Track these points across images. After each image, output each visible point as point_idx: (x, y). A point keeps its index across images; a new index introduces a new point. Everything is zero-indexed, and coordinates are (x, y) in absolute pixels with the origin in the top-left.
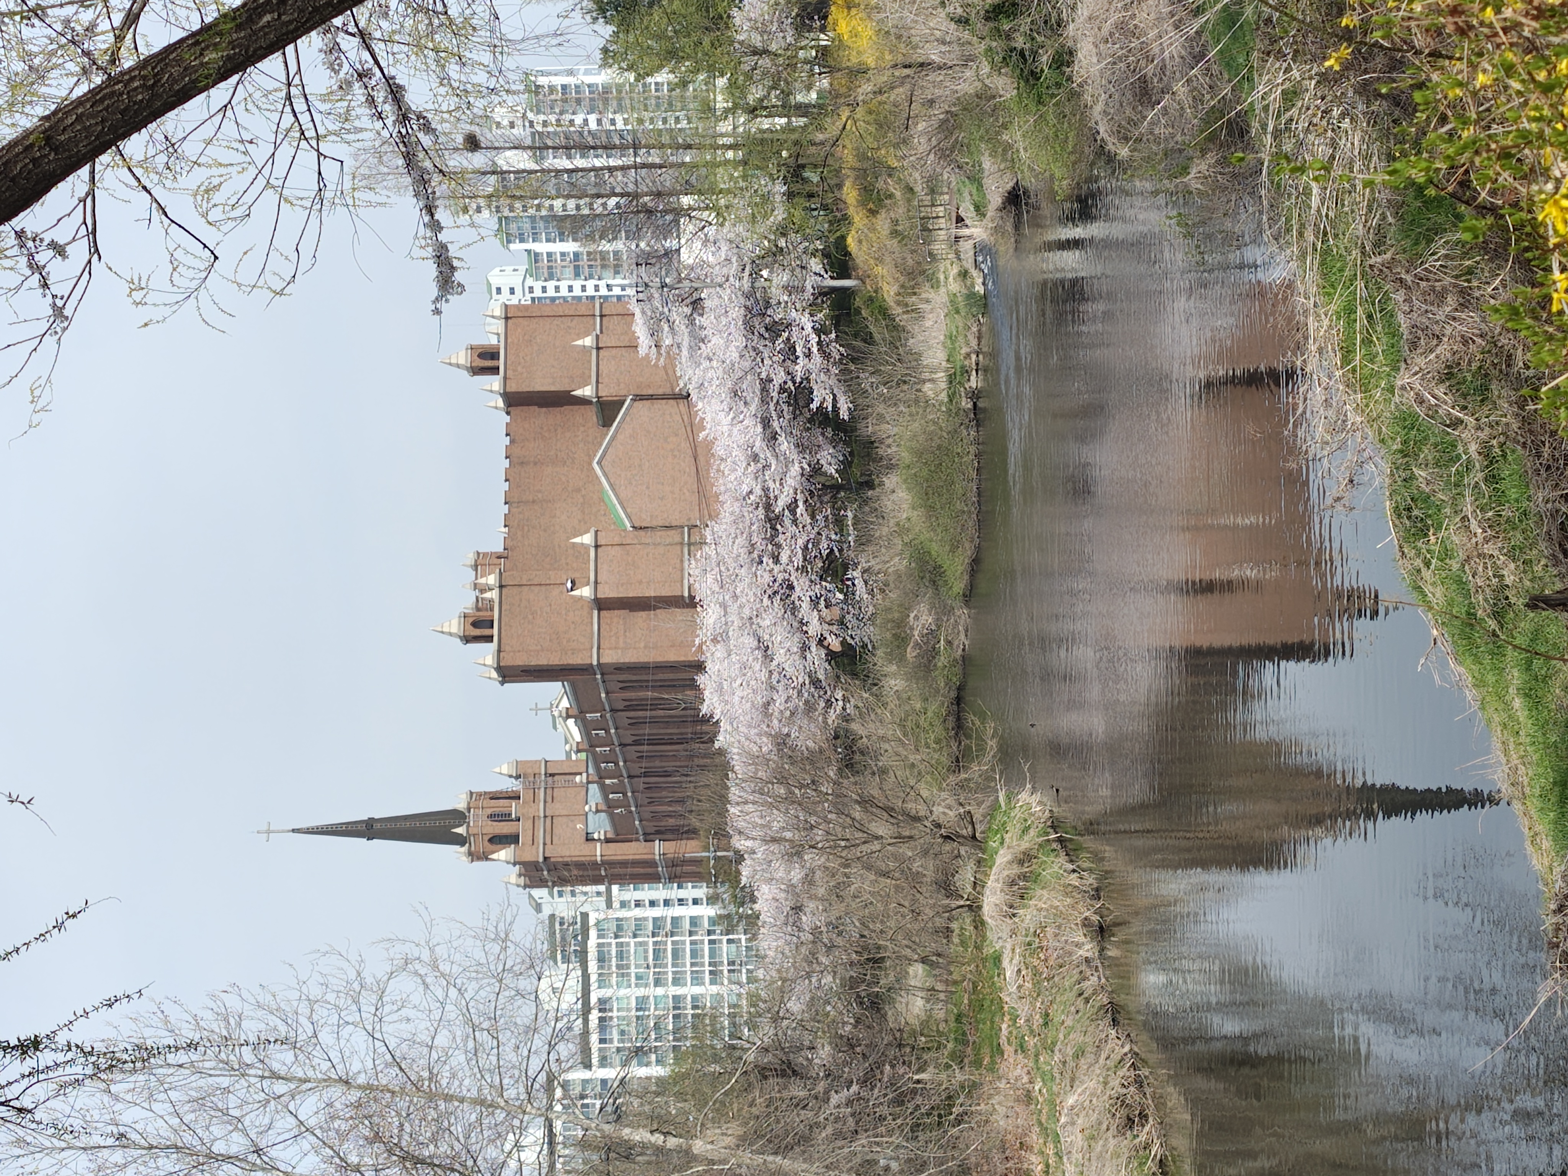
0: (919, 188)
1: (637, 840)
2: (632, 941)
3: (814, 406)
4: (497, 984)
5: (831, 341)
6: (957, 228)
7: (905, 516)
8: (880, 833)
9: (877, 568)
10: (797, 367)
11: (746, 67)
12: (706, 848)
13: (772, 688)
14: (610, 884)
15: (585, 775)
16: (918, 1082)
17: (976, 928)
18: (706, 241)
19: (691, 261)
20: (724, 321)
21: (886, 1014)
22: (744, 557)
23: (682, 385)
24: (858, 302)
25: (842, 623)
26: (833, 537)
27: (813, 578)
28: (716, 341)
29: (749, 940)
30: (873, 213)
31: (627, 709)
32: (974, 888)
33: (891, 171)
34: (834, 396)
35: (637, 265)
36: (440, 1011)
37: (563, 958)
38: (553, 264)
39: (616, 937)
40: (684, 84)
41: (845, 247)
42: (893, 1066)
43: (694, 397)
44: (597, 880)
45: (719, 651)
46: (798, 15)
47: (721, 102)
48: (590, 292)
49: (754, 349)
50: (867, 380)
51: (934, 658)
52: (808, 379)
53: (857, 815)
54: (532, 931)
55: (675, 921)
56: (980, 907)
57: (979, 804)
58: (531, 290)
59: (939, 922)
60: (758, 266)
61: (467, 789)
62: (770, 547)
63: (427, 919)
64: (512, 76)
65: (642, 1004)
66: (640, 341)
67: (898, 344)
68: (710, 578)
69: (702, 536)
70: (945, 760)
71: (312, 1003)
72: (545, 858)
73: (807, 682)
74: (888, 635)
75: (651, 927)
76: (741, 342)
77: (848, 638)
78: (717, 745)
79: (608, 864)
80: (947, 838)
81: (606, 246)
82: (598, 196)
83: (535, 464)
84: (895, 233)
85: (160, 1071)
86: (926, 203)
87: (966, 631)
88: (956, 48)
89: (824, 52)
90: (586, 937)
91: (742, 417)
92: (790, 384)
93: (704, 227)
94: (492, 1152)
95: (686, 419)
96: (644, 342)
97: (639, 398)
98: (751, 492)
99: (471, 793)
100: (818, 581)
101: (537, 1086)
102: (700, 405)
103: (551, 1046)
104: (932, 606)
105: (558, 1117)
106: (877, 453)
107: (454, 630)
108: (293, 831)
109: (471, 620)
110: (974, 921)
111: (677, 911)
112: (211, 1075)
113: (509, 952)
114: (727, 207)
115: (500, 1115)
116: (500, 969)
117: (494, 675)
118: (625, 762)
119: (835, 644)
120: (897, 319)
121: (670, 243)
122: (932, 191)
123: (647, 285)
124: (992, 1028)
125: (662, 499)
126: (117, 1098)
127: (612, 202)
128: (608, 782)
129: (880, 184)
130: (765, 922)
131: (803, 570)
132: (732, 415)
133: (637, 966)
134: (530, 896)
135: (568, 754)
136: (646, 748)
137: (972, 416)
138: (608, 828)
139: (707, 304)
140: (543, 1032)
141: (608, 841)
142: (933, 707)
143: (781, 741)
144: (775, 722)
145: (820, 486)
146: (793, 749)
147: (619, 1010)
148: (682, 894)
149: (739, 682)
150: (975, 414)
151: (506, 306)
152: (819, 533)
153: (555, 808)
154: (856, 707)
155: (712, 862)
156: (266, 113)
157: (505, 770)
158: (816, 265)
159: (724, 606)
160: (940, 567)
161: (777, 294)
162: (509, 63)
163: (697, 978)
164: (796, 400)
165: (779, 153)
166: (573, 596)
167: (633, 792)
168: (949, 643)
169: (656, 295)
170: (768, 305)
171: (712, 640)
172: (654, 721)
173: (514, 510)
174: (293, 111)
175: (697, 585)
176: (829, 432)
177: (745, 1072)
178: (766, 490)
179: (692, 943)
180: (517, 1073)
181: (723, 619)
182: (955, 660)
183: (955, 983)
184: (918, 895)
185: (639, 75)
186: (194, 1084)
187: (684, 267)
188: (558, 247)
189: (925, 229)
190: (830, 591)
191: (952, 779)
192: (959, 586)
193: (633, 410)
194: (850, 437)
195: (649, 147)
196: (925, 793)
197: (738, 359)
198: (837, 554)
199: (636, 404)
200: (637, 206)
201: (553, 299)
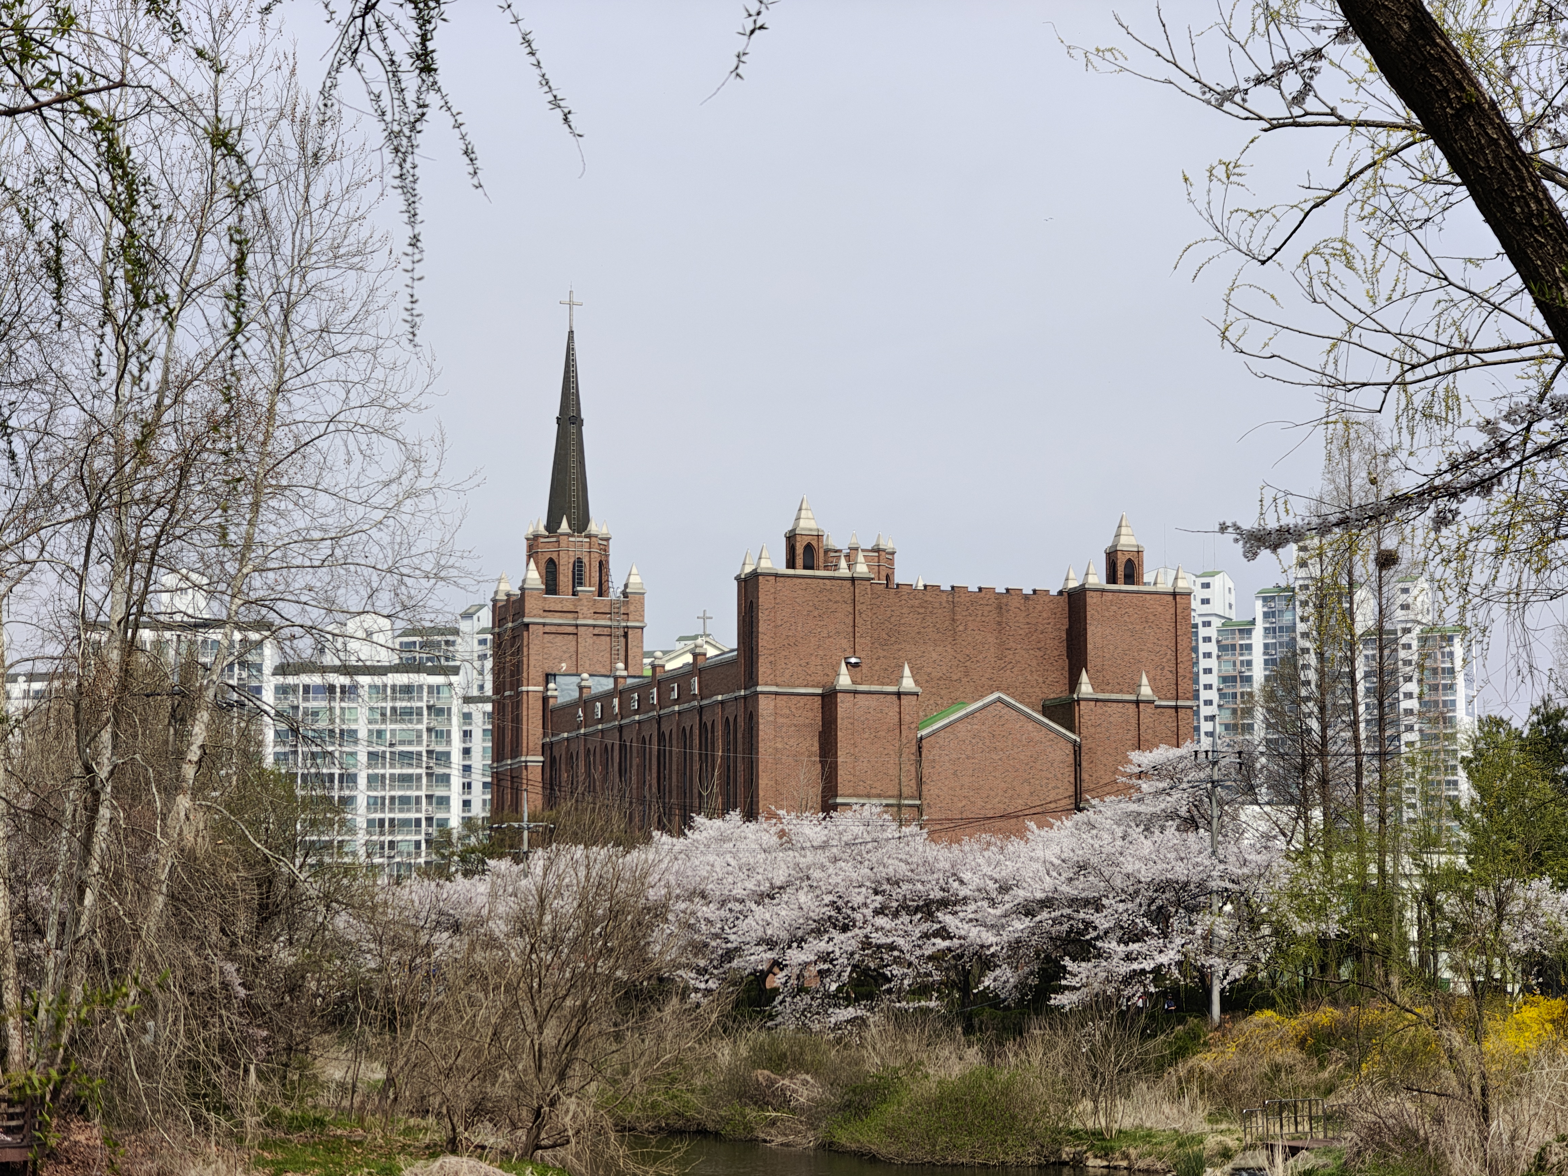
0: (1333, 1101)
1: (545, 735)
2: (423, 727)
3: (1067, 962)
4: (385, 567)
5: (1145, 986)
6: (1284, 1147)
7: (931, 1072)
8: (546, 1031)
9: (867, 1035)
10: (1114, 944)
11: (1481, 893)
12: (533, 818)
13: (723, 903)
14: (493, 701)
15: (625, 673)
16: (246, 1071)
17: (428, 1147)
18: (1267, 837)
19: (1243, 818)
20: (1172, 856)
21: (329, 1033)
22: (881, 872)
23: (1093, 802)
24: (1192, 1021)
25: (801, 990)
26: (906, 982)
27: (857, 956)
28: (1146, 846)
29: (418, 867)
30: (1302, 1043)
31: (703, 726)
32: (477, 1147)
33: (1352, 1066)
34: (1079, 989)
35: (1240, 753)
36: (357, 499)
37: (408, 644)
38: (1238, 651)
39: (429, 708)
40: (1458, 815)
41: (1261, 1008)
42: (265, 1040)
43: (1079, 817)
44: (498, 688)
45: (770, 839)
46: (1544, 957)
47: (1438, 860)
48: (1204, 695)
49: (1137, 892)
50: (1097, 1029)
51: (755, 1103)
52: (1099, 956)
53: (569, 1002)
54: (446, 609)
55: (445, 779)
56: (454, 1152)
57: (577, 1156)
58: (1207, 624)
59: (435, 1101)
60: (1238, 899)
61: (612, 534)
62: (895, 904)
63: (465, 486)
64: (1481, 613)
65: (351, 735)
66: (1147, 753)
67: (1141, 1070)
68: (858, 830)
69: (908, 823)
70: (630, 1116)
71: (374, 352)
72: (527, 625)
73: (729, 945)
74: (785, 1046)
75: (439, 749)
76: (1145, 876)
77: (781, 997)
78: (656, 834)
79: (517, 701)
80: (538, 1113)
81: (1259, 713)
82: (1322, 709)
83: (999, 623)
84: (1277, 1069)
85: (302, 176)
86: (1314, 1110)
87: (787, 1145)
88: (1508, 1152)
89: (1499, 989)
90: (432, 672)
91: (1054, 874)
92: (1093, 934)
93: (1284, 835)
94: (191, 557)
95: (1053, 805)
96: (1145, 759)
97: (1077, 750)
98: (962, 882)
99: (608, 540)
100: (852, 962)
101: (264, 611)
102: (1068, 824)
103: (309, 629)
104: (819, 1103)
105: (226, 635)
106: (1008, 1039)
107: (803, 523)
108: (571, 332)
109: (814, 543)
110: (435, 1145)
111: (456, 782)
112: (294, 234)
113: (424, 581)
114: (1309, 864)
115: (231, 567)
116: (404, 571)
117: (748, 569)
118: (639, 722)
119: (776, 980)
120: (1171, 1070)
121: (1263, 793)
122: (1328, 1118)
123: (1215, 763)
124: (306, 1163)
125: (955, 774)
126: (273, 126)
127: (1314, 724)
128: (616, 701)
129: (1336, 1053)
130: (442, 887)
131: (866, 944)
132: (1057, 862)
133: (393, 732)
134: (481, 607)
135: (650, 654)
136: (655, 747)
137: (1052, 1159)
138: (560, 701)
139: (1191, 836)
140: (327, 620)
141: (545, 700)
142: (695, 1100)
143: (659, 911)
144: (683, 906)
145: (968, 966)
146: (650, 927)
147: (342, 708)
148: (477, 787)
149: (733, 862)
150: (1054, 1163)
151: (1189, 594)
152: (910, 964)
153: (586, 638)
154: (698, 1005)
155: (516, 825)
156: (1434, 322)
157: (633, 579)
158: (1238, 970)
159: (824, 846)
160: (867, 1114)
161: (1203, 922)
162: (1498, 610)
163: (375, 803)
164: (1073, 941)
165: (1377, 930)
166: (839, 664)
167: (602, 731)
168: (773, 1123)
169: (1202, 775)
170: (1191, 910)
171: (783, 830)
172: (686, 758)
173: (944, 596)
174: (1441, 357)
175: (850, 814)
176: (1033, 981)
177: (268, 861)
178: (965, 900)
179: (418, 799)
180: (281, 588)
181: (808, 844)
182: (752, 1129)
183: (361, 1120)
184: (469, 1076)
185: (1471, 761)
186: (284, 214)
187: (1236, 810)
188: (1258, 657)
189: (1282, 1107)
190: (839, 976)
191: (608, 1122)
192: (843, 1138)
193: (1062, 743)
194: (1028, 1006)
195: (1381, 771)
196: (593, 1087)
197: (1124, 871)
198: (885, 987)
199: (1070, 746)
200: (1311, 755)
201: (1195, 649)
